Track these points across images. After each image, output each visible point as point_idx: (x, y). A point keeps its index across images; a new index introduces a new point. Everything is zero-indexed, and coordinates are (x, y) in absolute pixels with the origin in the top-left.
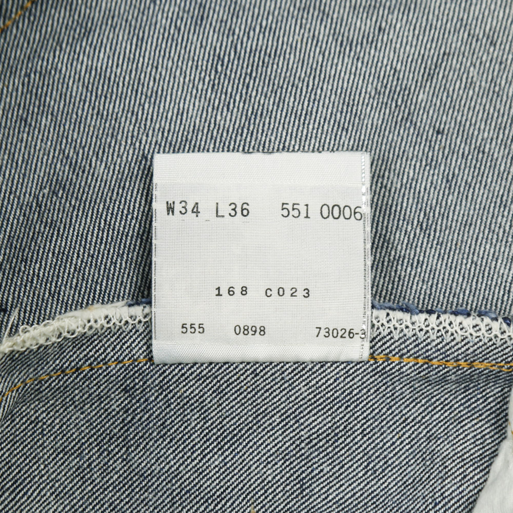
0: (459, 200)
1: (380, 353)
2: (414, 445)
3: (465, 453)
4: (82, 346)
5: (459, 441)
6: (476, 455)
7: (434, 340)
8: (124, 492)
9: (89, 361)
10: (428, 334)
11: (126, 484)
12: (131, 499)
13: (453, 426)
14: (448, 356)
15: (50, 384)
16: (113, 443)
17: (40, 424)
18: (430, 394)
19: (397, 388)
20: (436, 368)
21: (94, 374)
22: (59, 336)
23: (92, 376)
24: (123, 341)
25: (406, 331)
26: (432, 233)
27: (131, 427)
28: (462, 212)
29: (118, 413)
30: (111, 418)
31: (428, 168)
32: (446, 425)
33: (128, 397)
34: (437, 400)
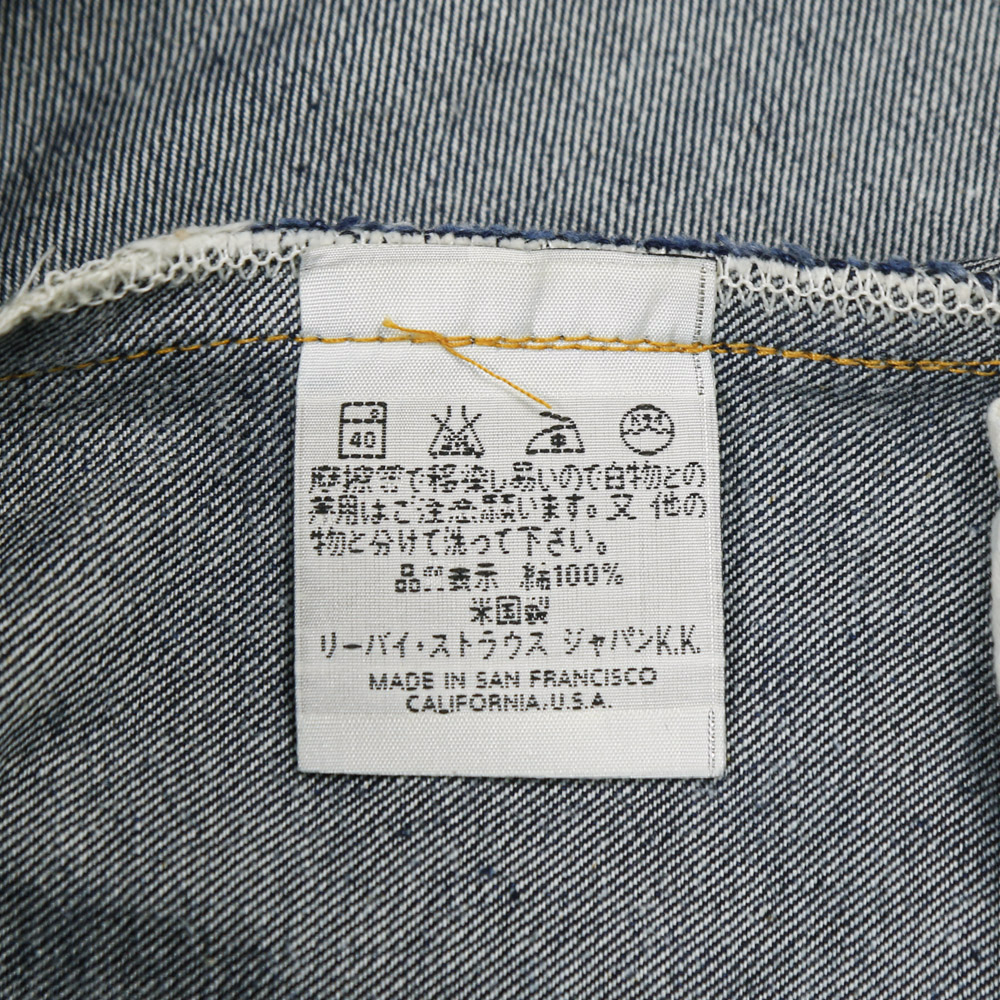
0: (826, 74)
1: (739, 339)
2: (801, 519)
3: (905, 545)
4: (160, 308)
5: (893, 520)
6: (926, 547)
7: (842, 320)
8: (232, 591)
9: (175, 338)
10: (831, 308)
11: (237, 575)
12: (244, 605)
13: (880, 489)
14: (870, 348)
15: (96, 378)
16: (220, 494)
17: (79, 452)
18: (836, 423)
19: (771, 408)
20: (847, 371)
21: (182, 362)
22: (119, 287)
23: (178, 365)
24: (241, 299)
25: (788, 300)
26: (781, 141)
27: (254, 466)
28: (833, 97)
29: (231, 436)
30: (217, 446)
31: (759, 25)
32: (867, 487)
33: (250, 407)
34: (850, 436)
